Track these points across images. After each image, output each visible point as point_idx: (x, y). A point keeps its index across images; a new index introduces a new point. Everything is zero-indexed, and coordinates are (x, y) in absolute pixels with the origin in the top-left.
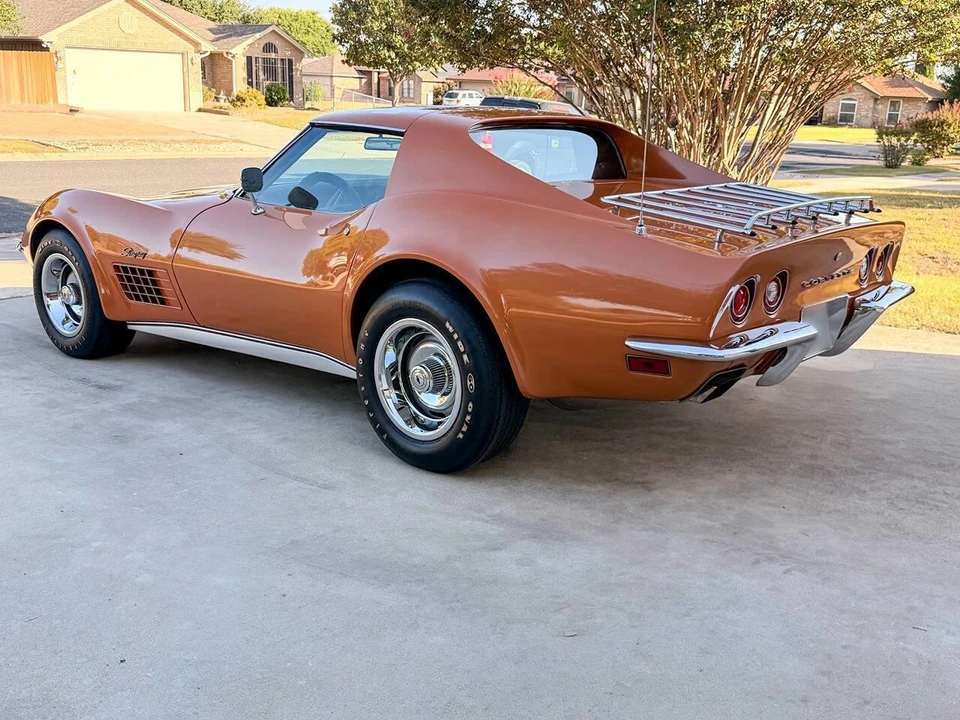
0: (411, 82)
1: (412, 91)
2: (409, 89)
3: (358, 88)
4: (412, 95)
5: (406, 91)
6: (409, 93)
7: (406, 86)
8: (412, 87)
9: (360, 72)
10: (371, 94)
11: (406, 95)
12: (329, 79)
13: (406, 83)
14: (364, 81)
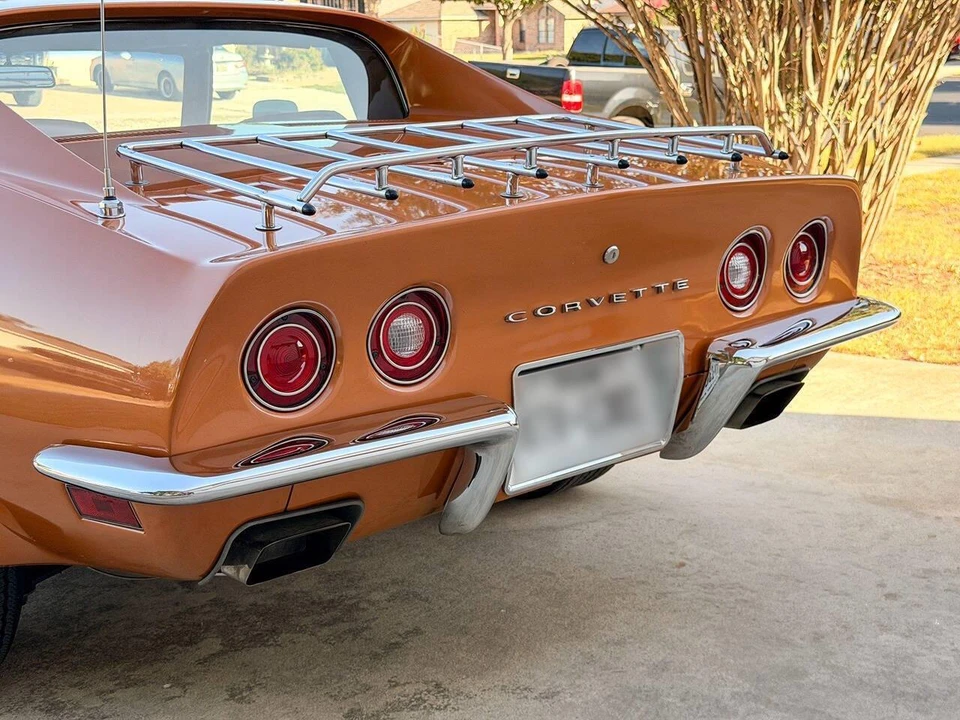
0: (551, 22)
1: (551, 34)
2: (547, 31)
3: (477, 34)
4: (551, 40)
5: (543, 34)
6: (547, 37)
7: (542, 27)
8: (551, 28)
9: (480, 12)
10: (495, 44)
11: (542, 40)
12: (436, 24)
13: (542, 23)
14: (485, 24)
